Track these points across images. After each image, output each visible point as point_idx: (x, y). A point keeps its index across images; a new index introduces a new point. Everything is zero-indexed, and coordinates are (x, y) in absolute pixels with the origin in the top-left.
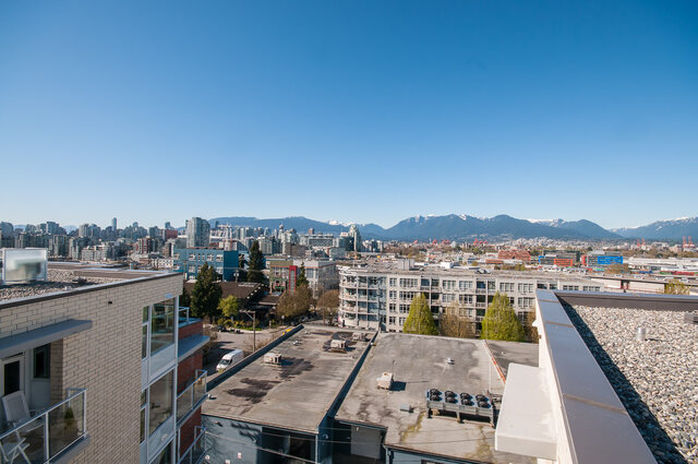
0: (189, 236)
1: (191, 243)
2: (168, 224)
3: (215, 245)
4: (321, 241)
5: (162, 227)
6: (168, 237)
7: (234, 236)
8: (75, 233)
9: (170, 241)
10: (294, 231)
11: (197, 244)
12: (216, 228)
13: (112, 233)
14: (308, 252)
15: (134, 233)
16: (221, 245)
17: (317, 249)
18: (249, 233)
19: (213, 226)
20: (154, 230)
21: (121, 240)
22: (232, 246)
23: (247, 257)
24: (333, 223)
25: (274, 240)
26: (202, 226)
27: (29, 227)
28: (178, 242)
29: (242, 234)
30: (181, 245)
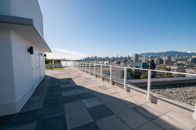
0: (134, 59)
1: (134, 61)
2: (129, 56)
3: (140, 61)
4: (182, 60)
5: (127, 57)
6: (129, 59)
7: (146, 58)
8: (111, 59)
9: (129, 60)
10: (170, 56)
11: (136, 61)
12: (141, 56)
13: (117, 59)
14: (175, 64)
15: (122, 58)
16: (142, 61)
17: (179, 62)
18: (151, 57)
19: (140, 56)
20: (125, 57)
21: (119, 60)
22: (146, 61)
23: (149, 64)
24: (189, 52)
25: (160, 59)
26: (137, 56)
27: (104, 58)
28: (131, 60)
29: (149, 58)
30: (132, 61)
